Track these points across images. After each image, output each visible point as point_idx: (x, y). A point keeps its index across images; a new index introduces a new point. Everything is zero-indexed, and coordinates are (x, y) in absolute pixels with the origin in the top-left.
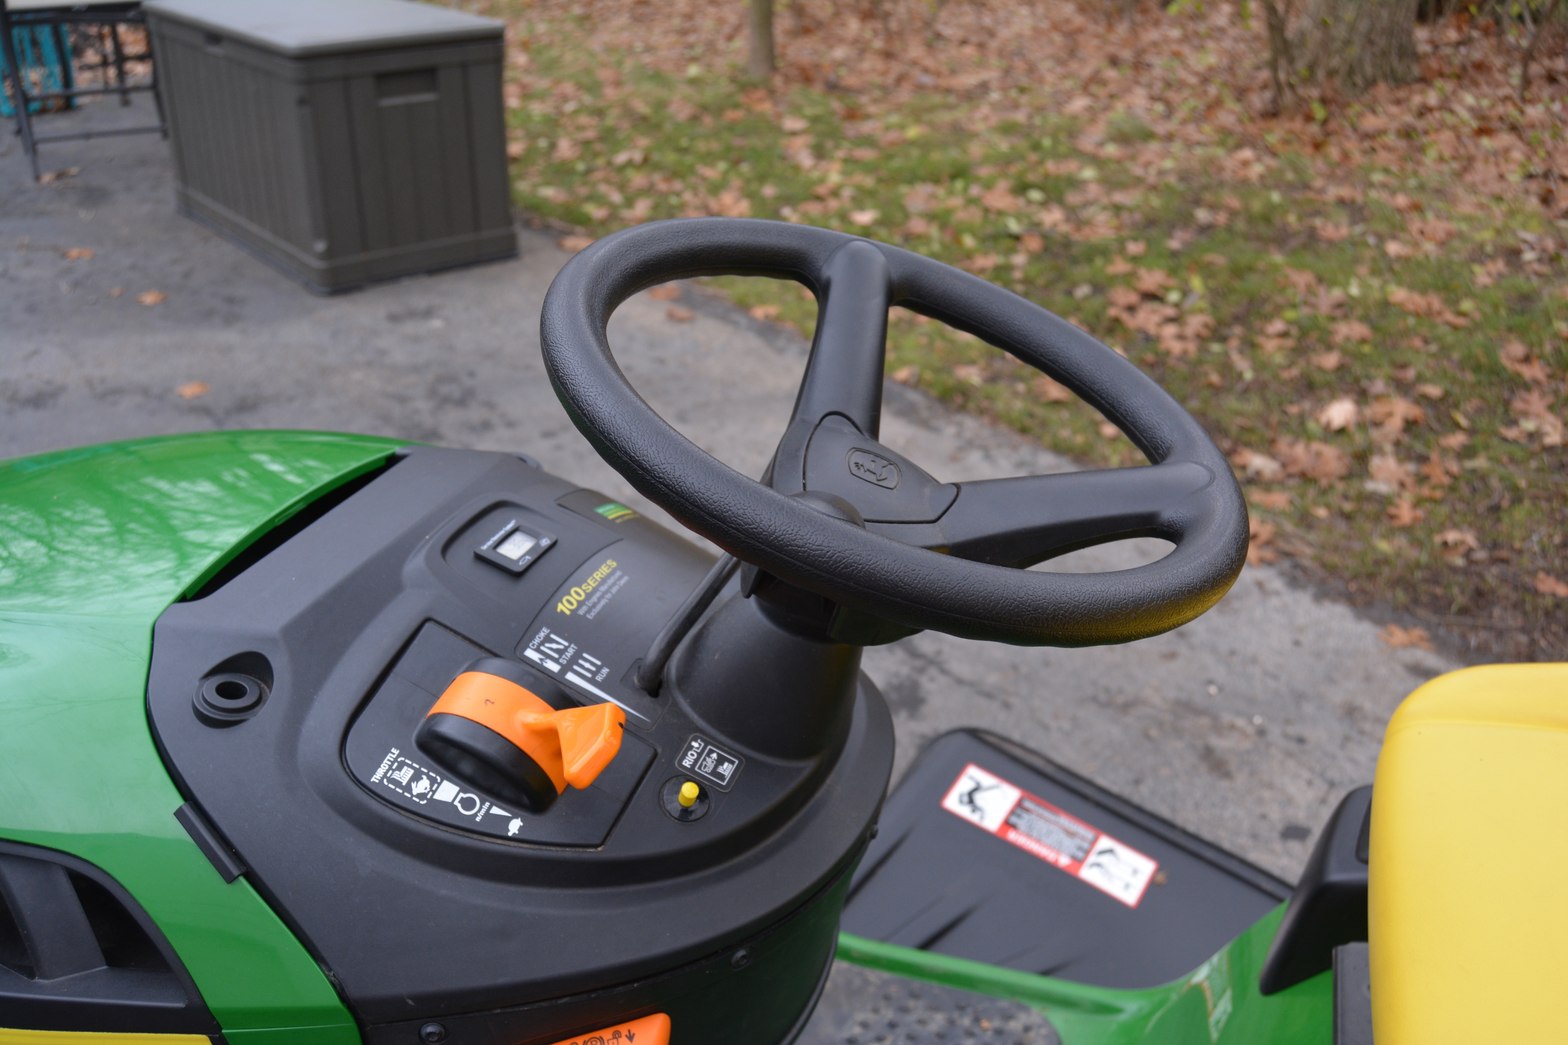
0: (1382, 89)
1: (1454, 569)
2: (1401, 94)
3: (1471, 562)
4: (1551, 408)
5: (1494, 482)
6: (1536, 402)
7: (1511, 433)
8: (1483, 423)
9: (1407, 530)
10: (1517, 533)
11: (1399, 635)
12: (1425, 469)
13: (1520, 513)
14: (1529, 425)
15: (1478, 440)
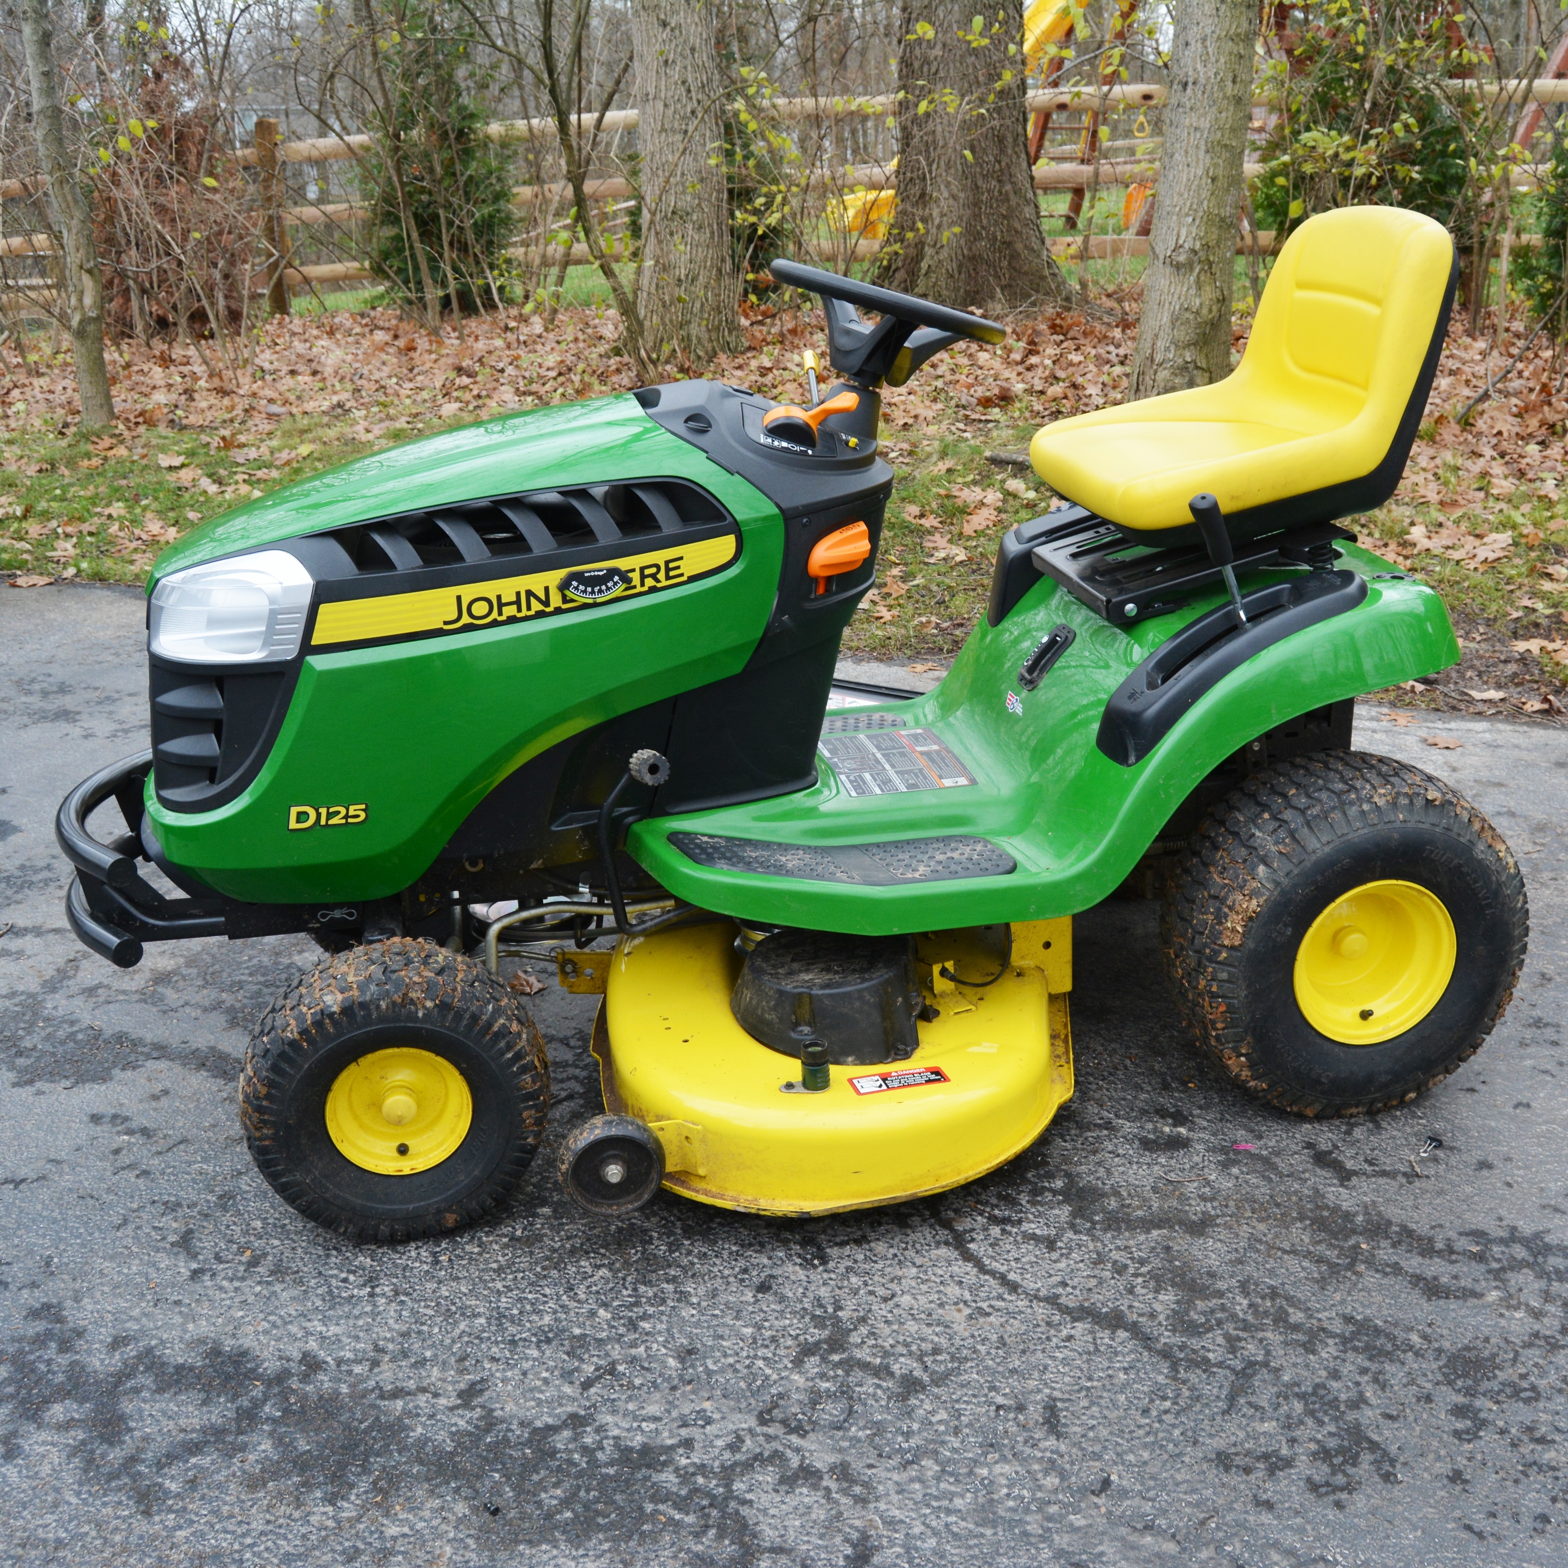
0: (723, 358)
1: (933, 635)
2: (739, 361)
3: (942, 630)
4: (950, 541)
5: (934, 588)
6: (940, 540)
7: (932, 561)
8: (910, 557)
9: (891, 623)
10: (964, 611)
11: (919, 667)
12: (885, 590)
13: (959, 600)
14: (942, 554)
15: (912, 568)
